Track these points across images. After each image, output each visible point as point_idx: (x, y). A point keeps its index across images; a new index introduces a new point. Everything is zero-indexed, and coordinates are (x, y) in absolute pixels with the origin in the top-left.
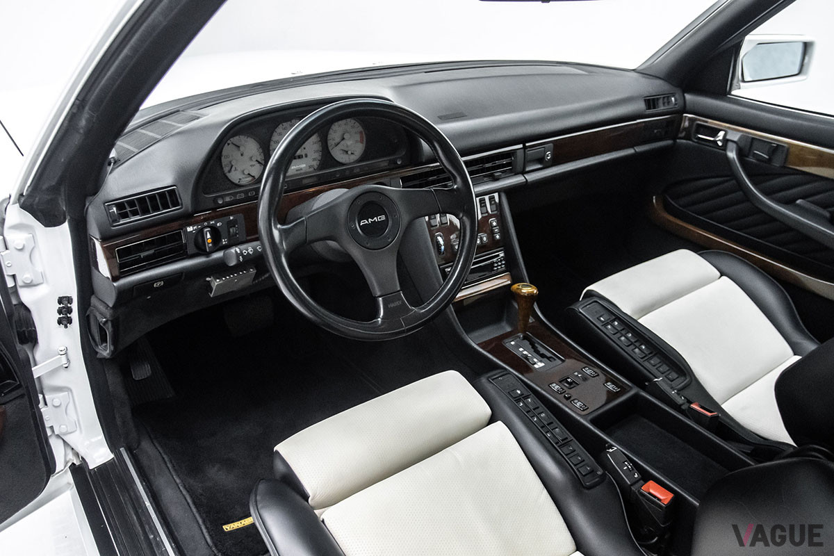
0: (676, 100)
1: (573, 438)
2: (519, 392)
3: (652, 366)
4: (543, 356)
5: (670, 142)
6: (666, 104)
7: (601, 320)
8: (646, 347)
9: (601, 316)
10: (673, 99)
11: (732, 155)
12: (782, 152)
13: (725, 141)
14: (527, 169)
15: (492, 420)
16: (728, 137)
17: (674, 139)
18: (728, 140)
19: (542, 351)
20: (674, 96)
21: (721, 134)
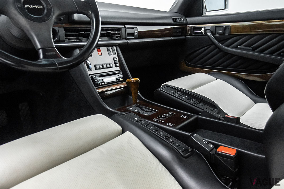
0: (183, 19)
1: (170, 136)
2: (136, 119)
3: (200, 106)
4: (147, 111)
5: (183, 37)
6: (180, 20)
7: (172, 92)
8: (195, 100)
9: (172, 91)
10: (182, 19)
11: (209, 34)
12: (228, 29)
13: (205, 31)
14: (128, 38)
15: (123, 132)
16: (206, 29)
17: (186, 36)
18: (206, 30)
19: (146, 110)
20: (182, 18)
21: (203, 29)
